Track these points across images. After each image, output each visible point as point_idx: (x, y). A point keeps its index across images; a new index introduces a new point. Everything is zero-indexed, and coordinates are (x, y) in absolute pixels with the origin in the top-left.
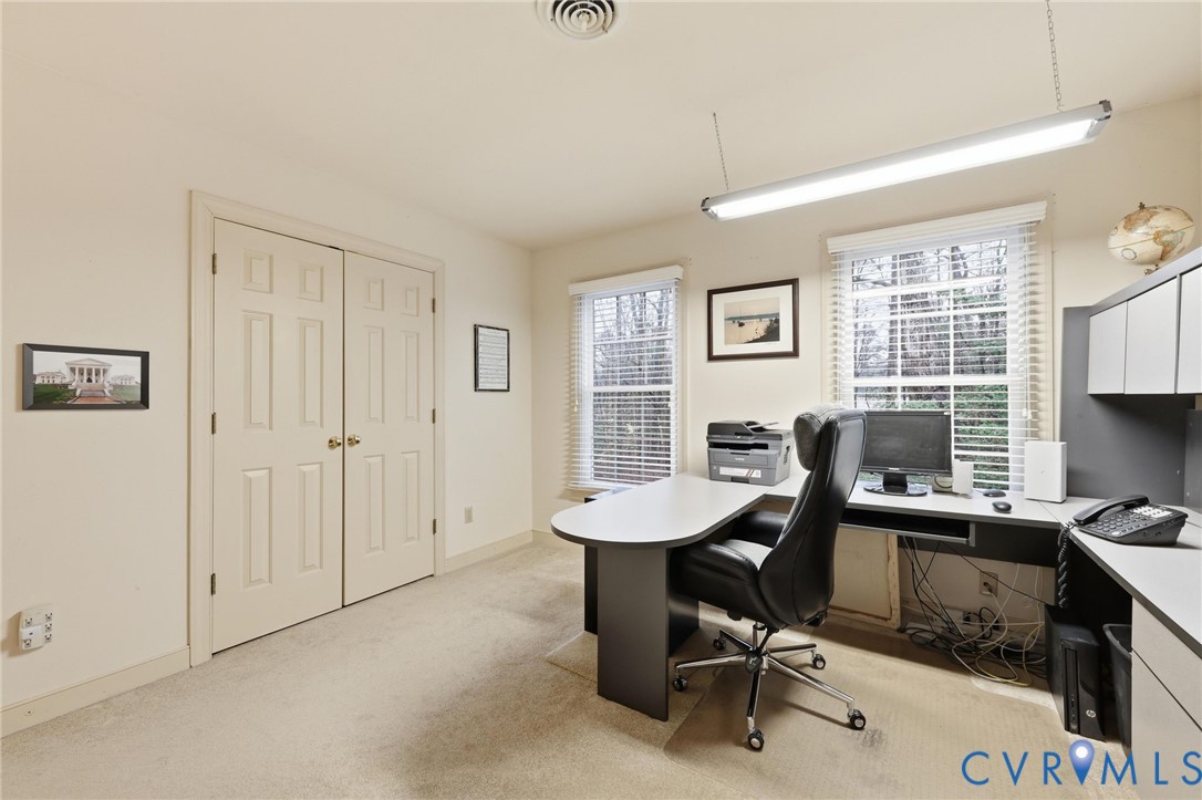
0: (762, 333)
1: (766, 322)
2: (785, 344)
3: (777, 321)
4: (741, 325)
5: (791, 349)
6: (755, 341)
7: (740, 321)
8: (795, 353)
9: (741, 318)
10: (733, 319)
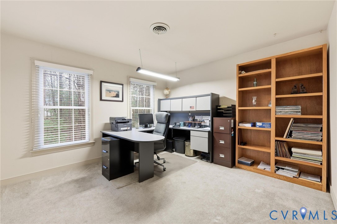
0: (115, 95)
1: (116, 93)
2: (120, 99)
3: (119, 93)
4: (110, 92)
5: (122, 100)
6: (113, 97)
7: (110, 91)
8: (122, 101)
9: (110, 90)
10: (108, 91)
